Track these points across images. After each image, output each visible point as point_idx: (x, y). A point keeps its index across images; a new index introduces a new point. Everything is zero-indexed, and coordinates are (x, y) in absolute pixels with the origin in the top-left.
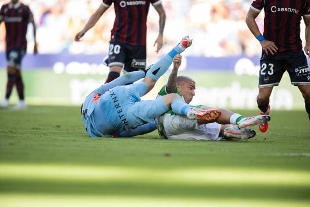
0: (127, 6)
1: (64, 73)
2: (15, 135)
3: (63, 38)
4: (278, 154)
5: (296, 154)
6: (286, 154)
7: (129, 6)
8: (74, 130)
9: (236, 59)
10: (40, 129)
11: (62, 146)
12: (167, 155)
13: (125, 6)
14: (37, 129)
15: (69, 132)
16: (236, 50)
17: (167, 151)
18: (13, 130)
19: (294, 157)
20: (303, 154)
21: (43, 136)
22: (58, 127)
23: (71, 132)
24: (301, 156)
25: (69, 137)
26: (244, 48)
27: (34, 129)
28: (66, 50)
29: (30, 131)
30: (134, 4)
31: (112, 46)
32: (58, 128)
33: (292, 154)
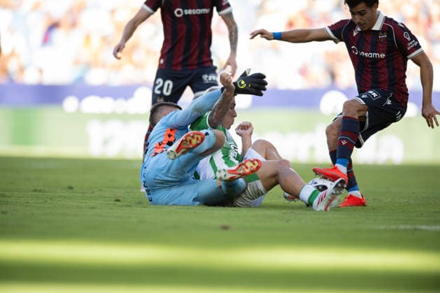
0: (184, 15)
1: (78, 111)
2: (9, 200)
3: (77, 62)
4: (382, 227)
5: (408, 227)
6: (394, 227)
7: (188, 15)
8: (93, 192)
9: (323, 92)
10: (44, 191)
11: (76, 215)
12: (225, 228)
13: (181, 15)
14: (40, 191)
15: (86, 195)
16: (322, 79)
17: (226, 223)
18: (6, 193)
19: (406, 230)
20: (418, 227)
21: (49, 201)
22: (71, 188)
23: (89, 195)
24: (415, 229)
25: (86, 203)
26: (333, 76)
27: (35, 191)
28: (80, 79)
29: (30, 193)
30: (194, 13)
31: (160, 80)
32: (70, 191)
33: (402, 227)
